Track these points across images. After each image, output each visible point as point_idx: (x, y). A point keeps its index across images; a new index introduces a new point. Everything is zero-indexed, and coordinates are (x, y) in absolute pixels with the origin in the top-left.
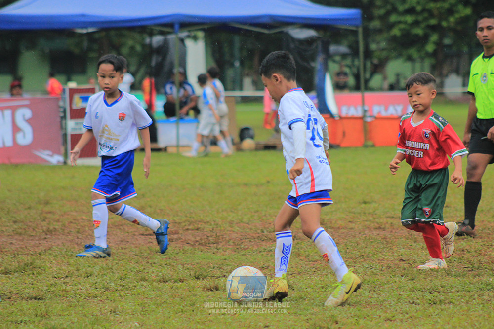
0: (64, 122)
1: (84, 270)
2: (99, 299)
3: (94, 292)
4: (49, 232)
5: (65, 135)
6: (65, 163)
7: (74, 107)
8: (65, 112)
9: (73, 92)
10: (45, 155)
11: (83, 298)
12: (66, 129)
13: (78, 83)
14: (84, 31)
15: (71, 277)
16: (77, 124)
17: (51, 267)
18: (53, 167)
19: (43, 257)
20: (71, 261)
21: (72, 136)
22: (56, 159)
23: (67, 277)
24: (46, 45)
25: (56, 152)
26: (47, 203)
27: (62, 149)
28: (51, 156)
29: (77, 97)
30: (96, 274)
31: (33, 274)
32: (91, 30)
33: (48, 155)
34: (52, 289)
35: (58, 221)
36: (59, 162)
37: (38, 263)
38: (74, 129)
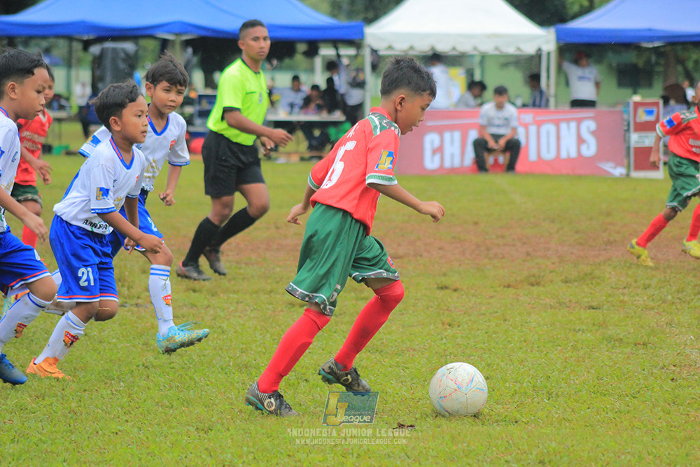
0: (627, 135)
1: (642, 282)
2: (656, 311)
3: (652, 304)
4: (609, 243)
5: (629, 148)
6: (628, 175)
7: (638, 120)
8: (629, 124)
9: (637, 105)
10: (608, 167)
11: (640, 310)
12: (629, 142)
13: (643, 96)
14: (650, 45)
15: (629, 288)
16: (640, 137)
17: (610, 278)
18: (617, 180)
19: (602, 267)
20: (630, 272)
21: (636, 149)
22: (619, 171)
23: (625, 288)
24: (614, 59)
25: (619, 164)
26: (608, 214)
27: (625, 162)
28: (615, 168)
29: (641, 111)
30: (654, 286)
31: (592, 284)
32: (657, 44)
33: (611, 167)
34: (610, 299)
35: (618, 232)
36: (621, 175)
37: (597, 273)
38: (637, 142)
